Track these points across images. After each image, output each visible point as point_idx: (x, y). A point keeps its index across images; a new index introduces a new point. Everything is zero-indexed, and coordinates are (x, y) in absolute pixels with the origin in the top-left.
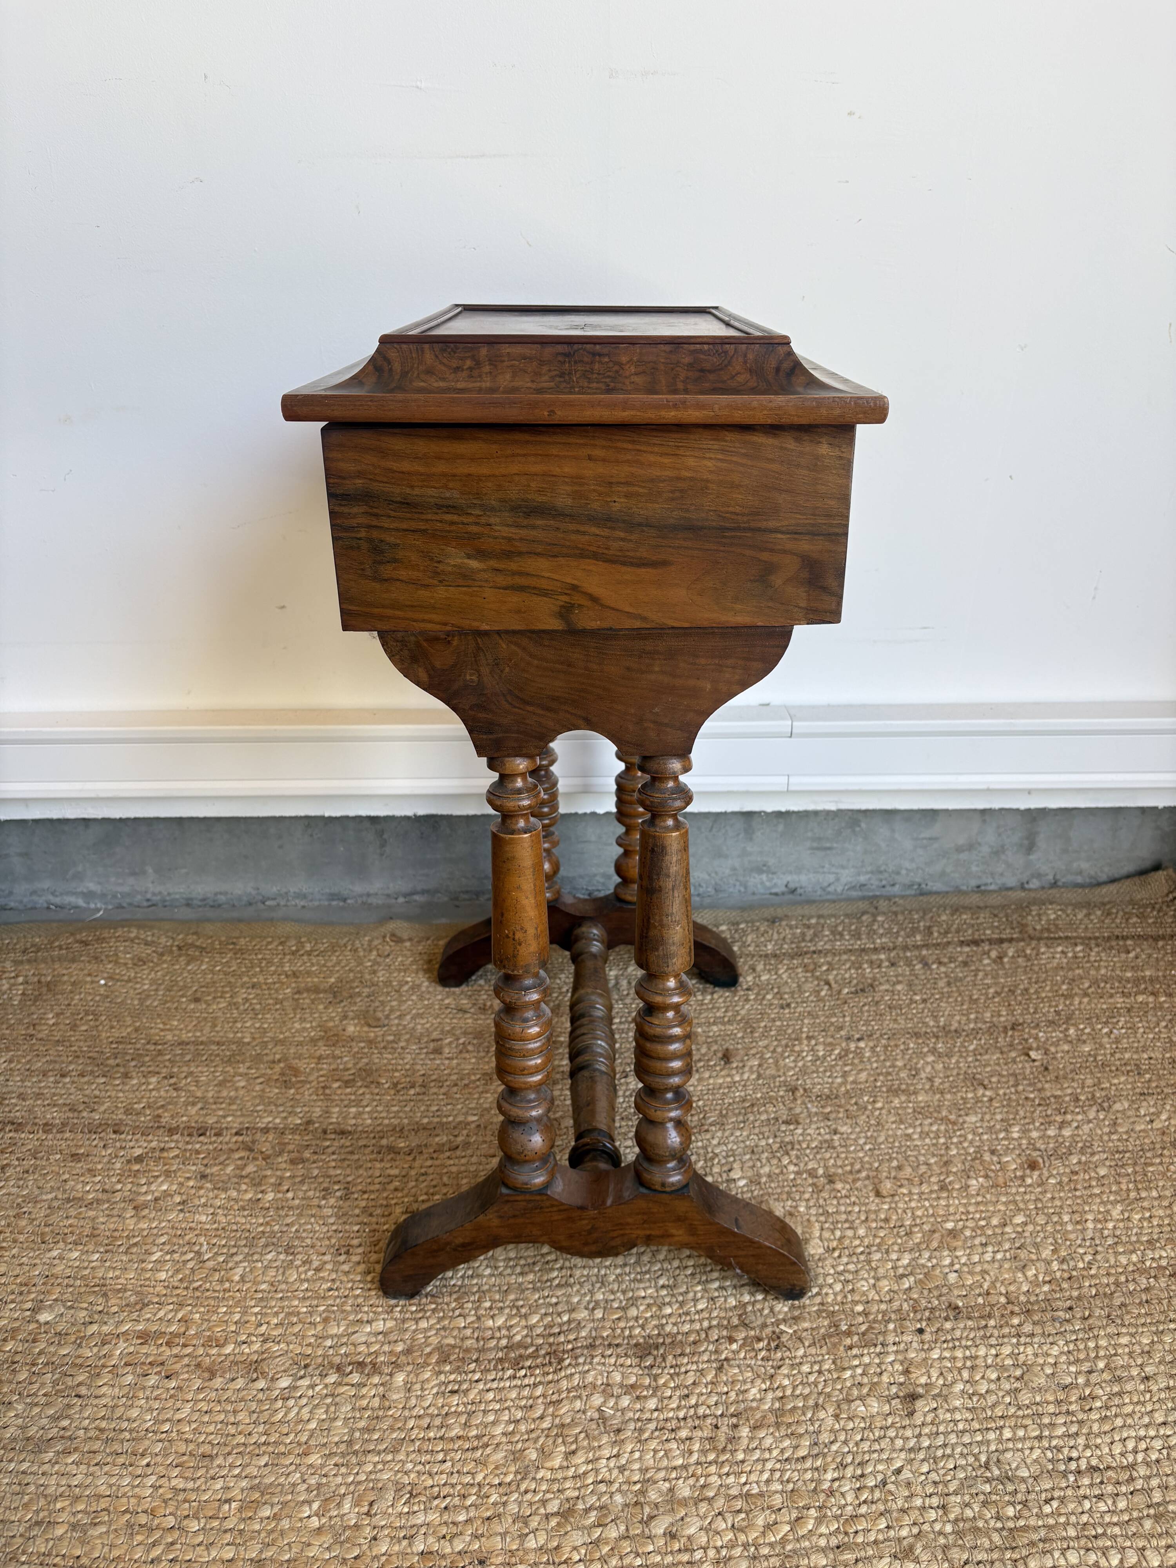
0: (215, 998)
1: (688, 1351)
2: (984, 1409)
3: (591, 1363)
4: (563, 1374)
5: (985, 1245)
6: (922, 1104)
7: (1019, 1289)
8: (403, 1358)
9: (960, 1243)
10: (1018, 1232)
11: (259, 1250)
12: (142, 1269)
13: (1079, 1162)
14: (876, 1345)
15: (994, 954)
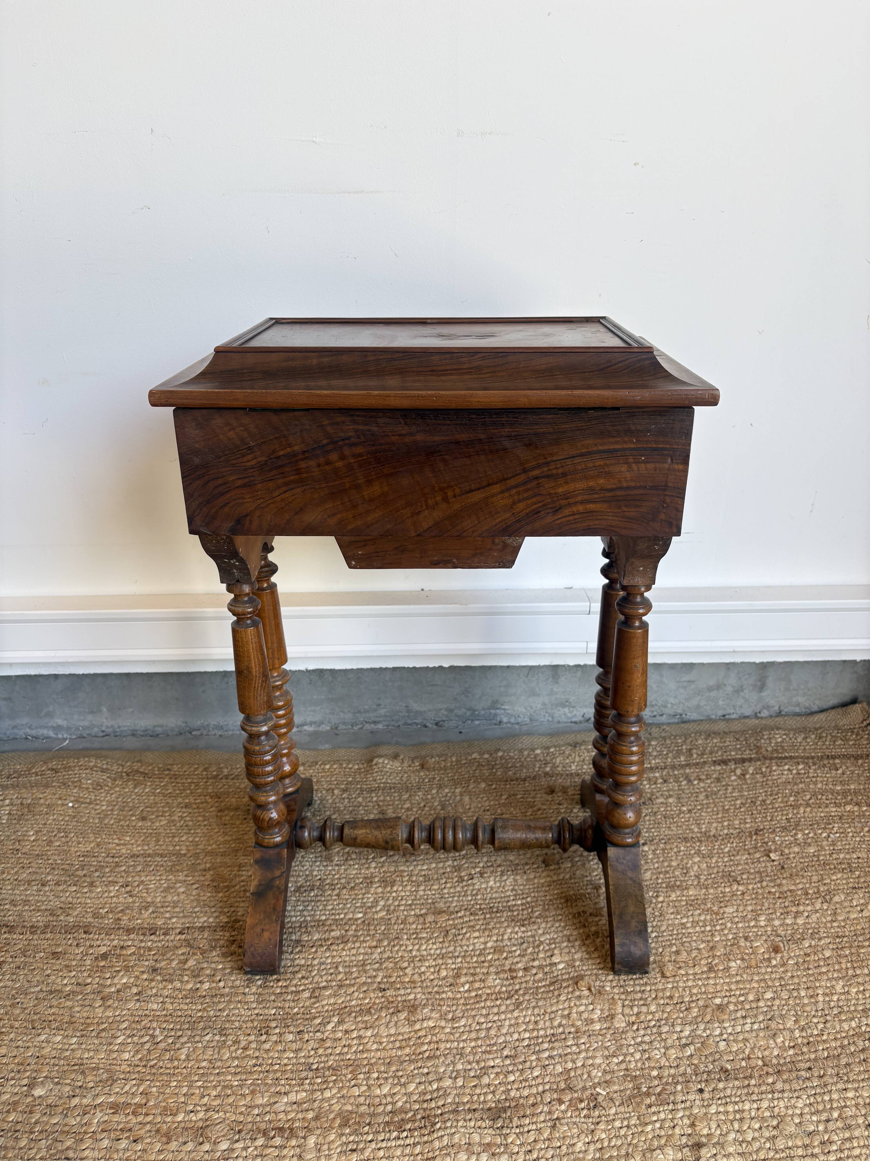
0: (157, 817)
1: (528, 1112)
2: (751, 1154)
3: (456, 1127)
4: (435, 1136)
5: (744, 1017)
6: (693, 898)
7: (771, 1053)
8: (313, 1123)
9: (726, 1017)
10: (768, 1006)
11: (199, 1032)
12: (110, 1051)
13: (810, 946)
14: (668, 1104)
15: (739, 772)
